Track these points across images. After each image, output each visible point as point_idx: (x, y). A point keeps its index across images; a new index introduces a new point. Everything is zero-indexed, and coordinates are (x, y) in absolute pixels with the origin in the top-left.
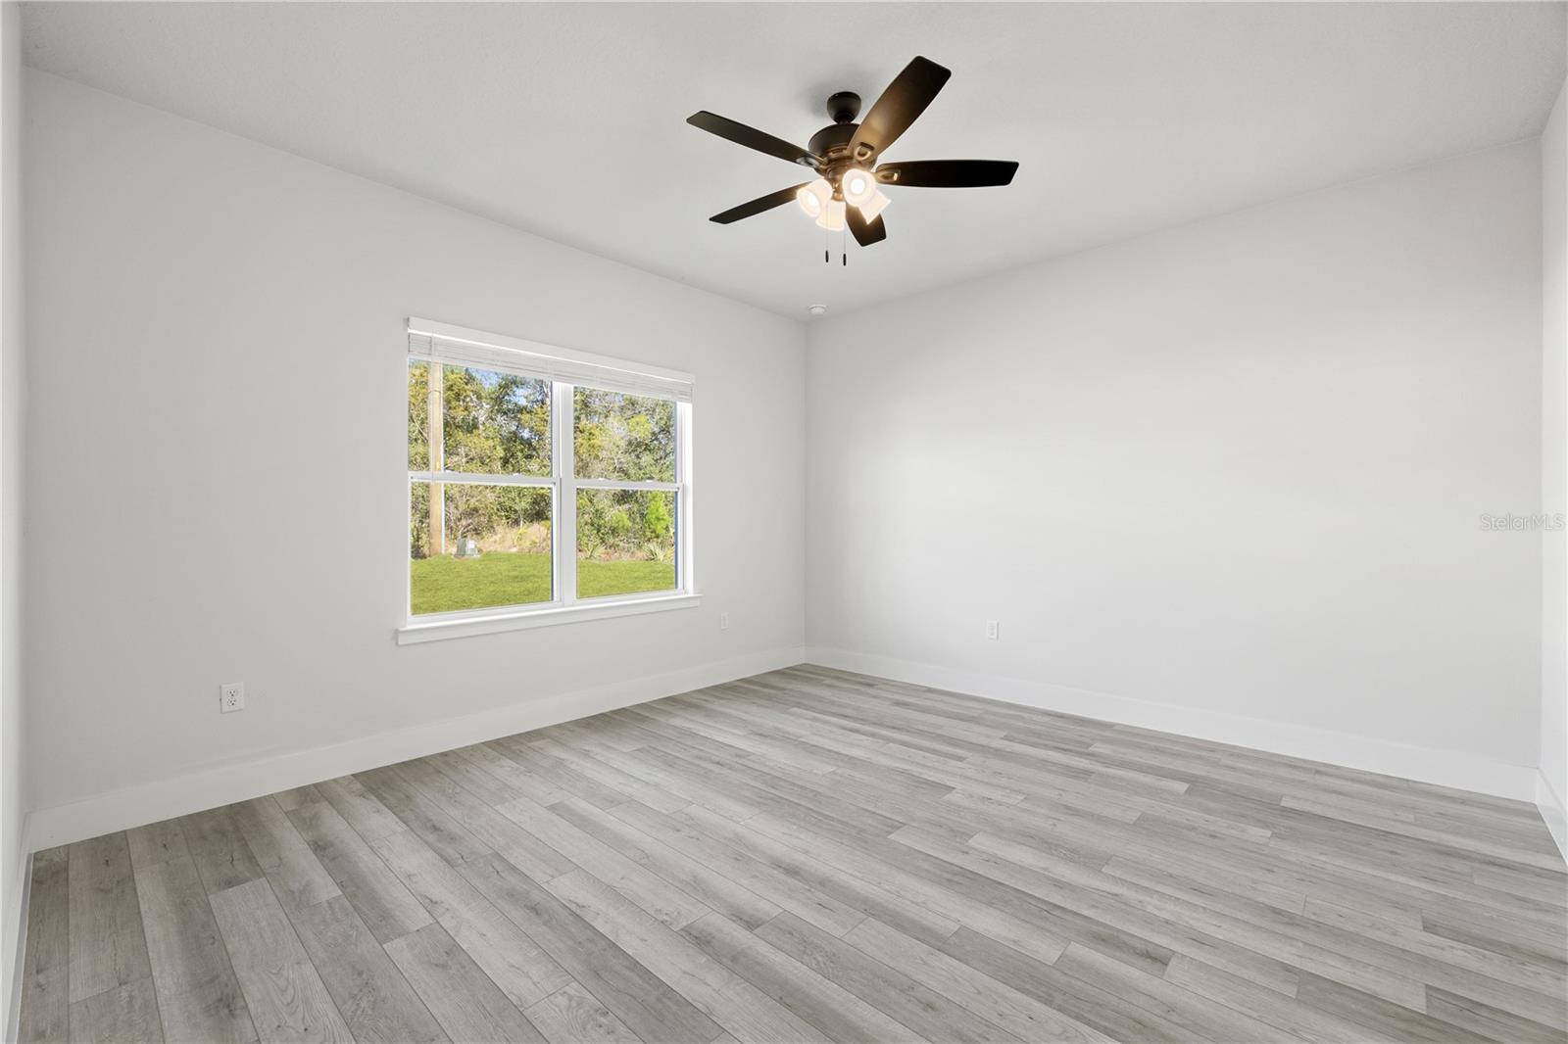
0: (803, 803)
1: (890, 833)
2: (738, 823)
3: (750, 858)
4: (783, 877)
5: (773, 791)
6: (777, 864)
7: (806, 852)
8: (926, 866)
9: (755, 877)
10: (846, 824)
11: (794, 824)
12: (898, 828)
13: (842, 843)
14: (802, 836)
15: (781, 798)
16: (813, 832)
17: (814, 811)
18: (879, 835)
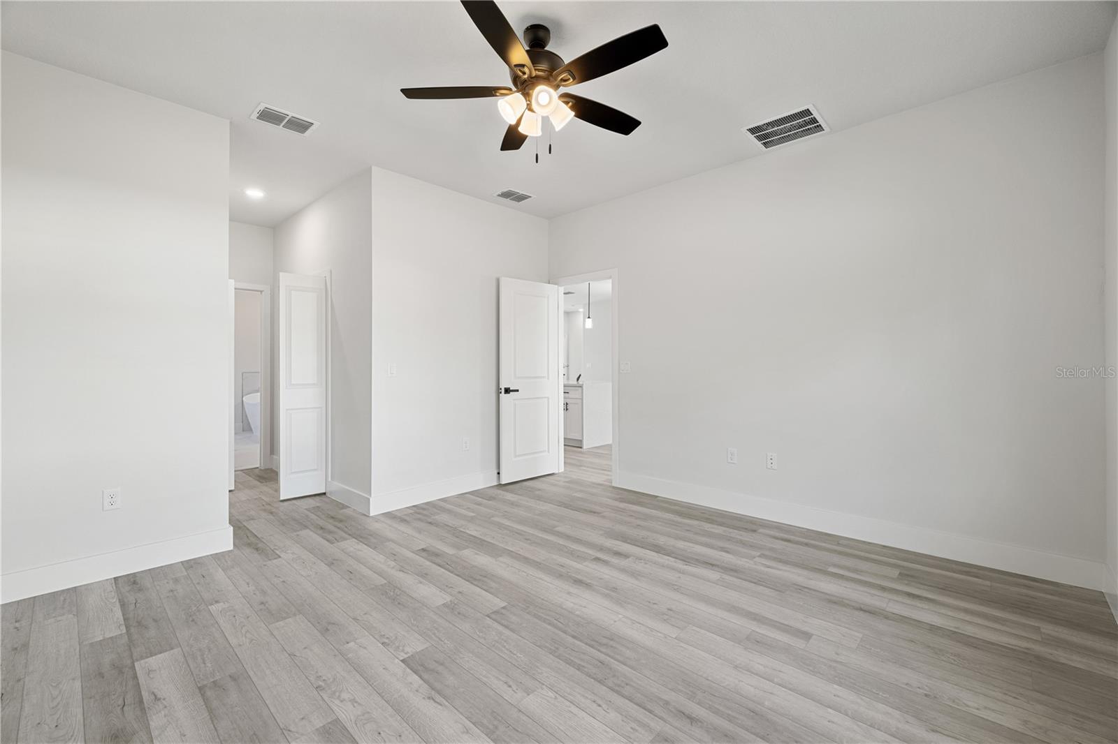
0: (570, 639)
1: (503, 608)
2: (624, 617)
3: (607, 589)
4: (585, 579)
5: (602, 657)
6: (588, 586)
7: (569, 593)
8: (493, 585)
9: (601, 579)
10: (535, 616)
11: (578, 616)
12: (495, 612)
13: (543, 599)
14: (572, 605)
15: (592, 647)
16: (562, 608)
17: (560, 629)
18: (513, 606)
